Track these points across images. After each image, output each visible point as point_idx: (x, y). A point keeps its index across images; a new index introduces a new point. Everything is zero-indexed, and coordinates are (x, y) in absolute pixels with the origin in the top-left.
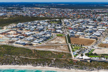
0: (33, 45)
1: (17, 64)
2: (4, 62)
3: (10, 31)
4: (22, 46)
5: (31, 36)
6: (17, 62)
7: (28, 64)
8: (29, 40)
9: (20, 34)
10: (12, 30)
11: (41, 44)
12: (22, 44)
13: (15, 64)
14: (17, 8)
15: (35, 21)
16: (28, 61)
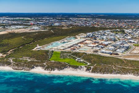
0: (118, 55)
1: (118, 73)
2: (104, 71)
3: (86, 40)
4: (109, 55)
5: (109, 45)
6: (117, 71)
7: (128, 74)
8: (111, 49)
9: (98, 43)
10: (87, 40)
11: (125, 53)
12: (109, 53)
13: (116, 74)
14: (65, 18)
15: (100, 31)
16: (128, 71)
